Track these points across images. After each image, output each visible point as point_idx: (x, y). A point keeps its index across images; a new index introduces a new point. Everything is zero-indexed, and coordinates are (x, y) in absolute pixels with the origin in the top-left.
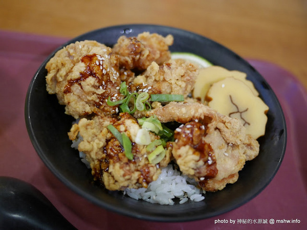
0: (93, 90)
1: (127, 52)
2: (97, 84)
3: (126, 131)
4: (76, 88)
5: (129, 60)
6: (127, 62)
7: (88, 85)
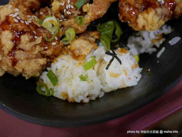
0: (33, 44)
2: (31, 37)
4: (19, 55)
7: (26, 44)
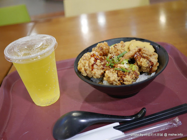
1: (99, 50)
3: (120, 67)
4: (95, 66)
6: (101, 53)
7: (98, 63)
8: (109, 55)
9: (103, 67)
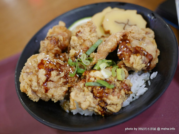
0: (59, 77)
1: (52, 46)
2: (58, 73)
3: (95, 79)
4: (50, 85)
5: (57, 48)
6: (57, 50)
7: (55, 77)
8: (72, 52)
9: (65, 80)
